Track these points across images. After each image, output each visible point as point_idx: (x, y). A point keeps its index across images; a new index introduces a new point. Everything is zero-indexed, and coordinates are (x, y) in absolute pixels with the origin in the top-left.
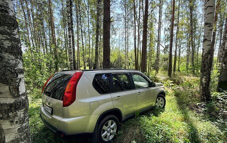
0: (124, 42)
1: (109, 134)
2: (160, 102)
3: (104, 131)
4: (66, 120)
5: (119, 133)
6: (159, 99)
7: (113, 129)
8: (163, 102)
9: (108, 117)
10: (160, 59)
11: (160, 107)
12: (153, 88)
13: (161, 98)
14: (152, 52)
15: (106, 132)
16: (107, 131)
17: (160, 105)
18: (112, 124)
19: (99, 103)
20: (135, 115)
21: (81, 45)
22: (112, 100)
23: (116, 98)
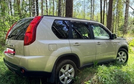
0: (90, 4)
1: (66, 78)
2: (122, 56)
3: (62, 74)
4: (26, 58)
5: (76, 78)
6: (121, 53)
7: (71, 74)
8: (125, 57)
9: (66, 61)
10: (129, 22)
11: (121, 61)
12: (114, 41)
13: (123, 53)
14: (120, 13)
15: (63, 75)
16: (65, 74)
17: (122, 59)
18: (70, 68)
19: (57, 46)
20: (93, 65)
21: (45, 8)
22: (70, 45)
23: (74, 44)
